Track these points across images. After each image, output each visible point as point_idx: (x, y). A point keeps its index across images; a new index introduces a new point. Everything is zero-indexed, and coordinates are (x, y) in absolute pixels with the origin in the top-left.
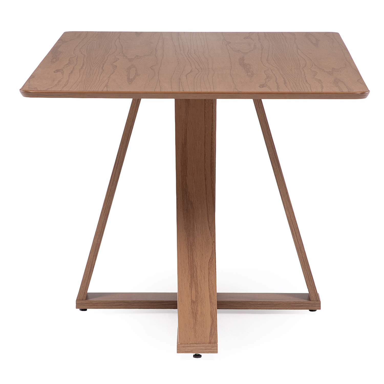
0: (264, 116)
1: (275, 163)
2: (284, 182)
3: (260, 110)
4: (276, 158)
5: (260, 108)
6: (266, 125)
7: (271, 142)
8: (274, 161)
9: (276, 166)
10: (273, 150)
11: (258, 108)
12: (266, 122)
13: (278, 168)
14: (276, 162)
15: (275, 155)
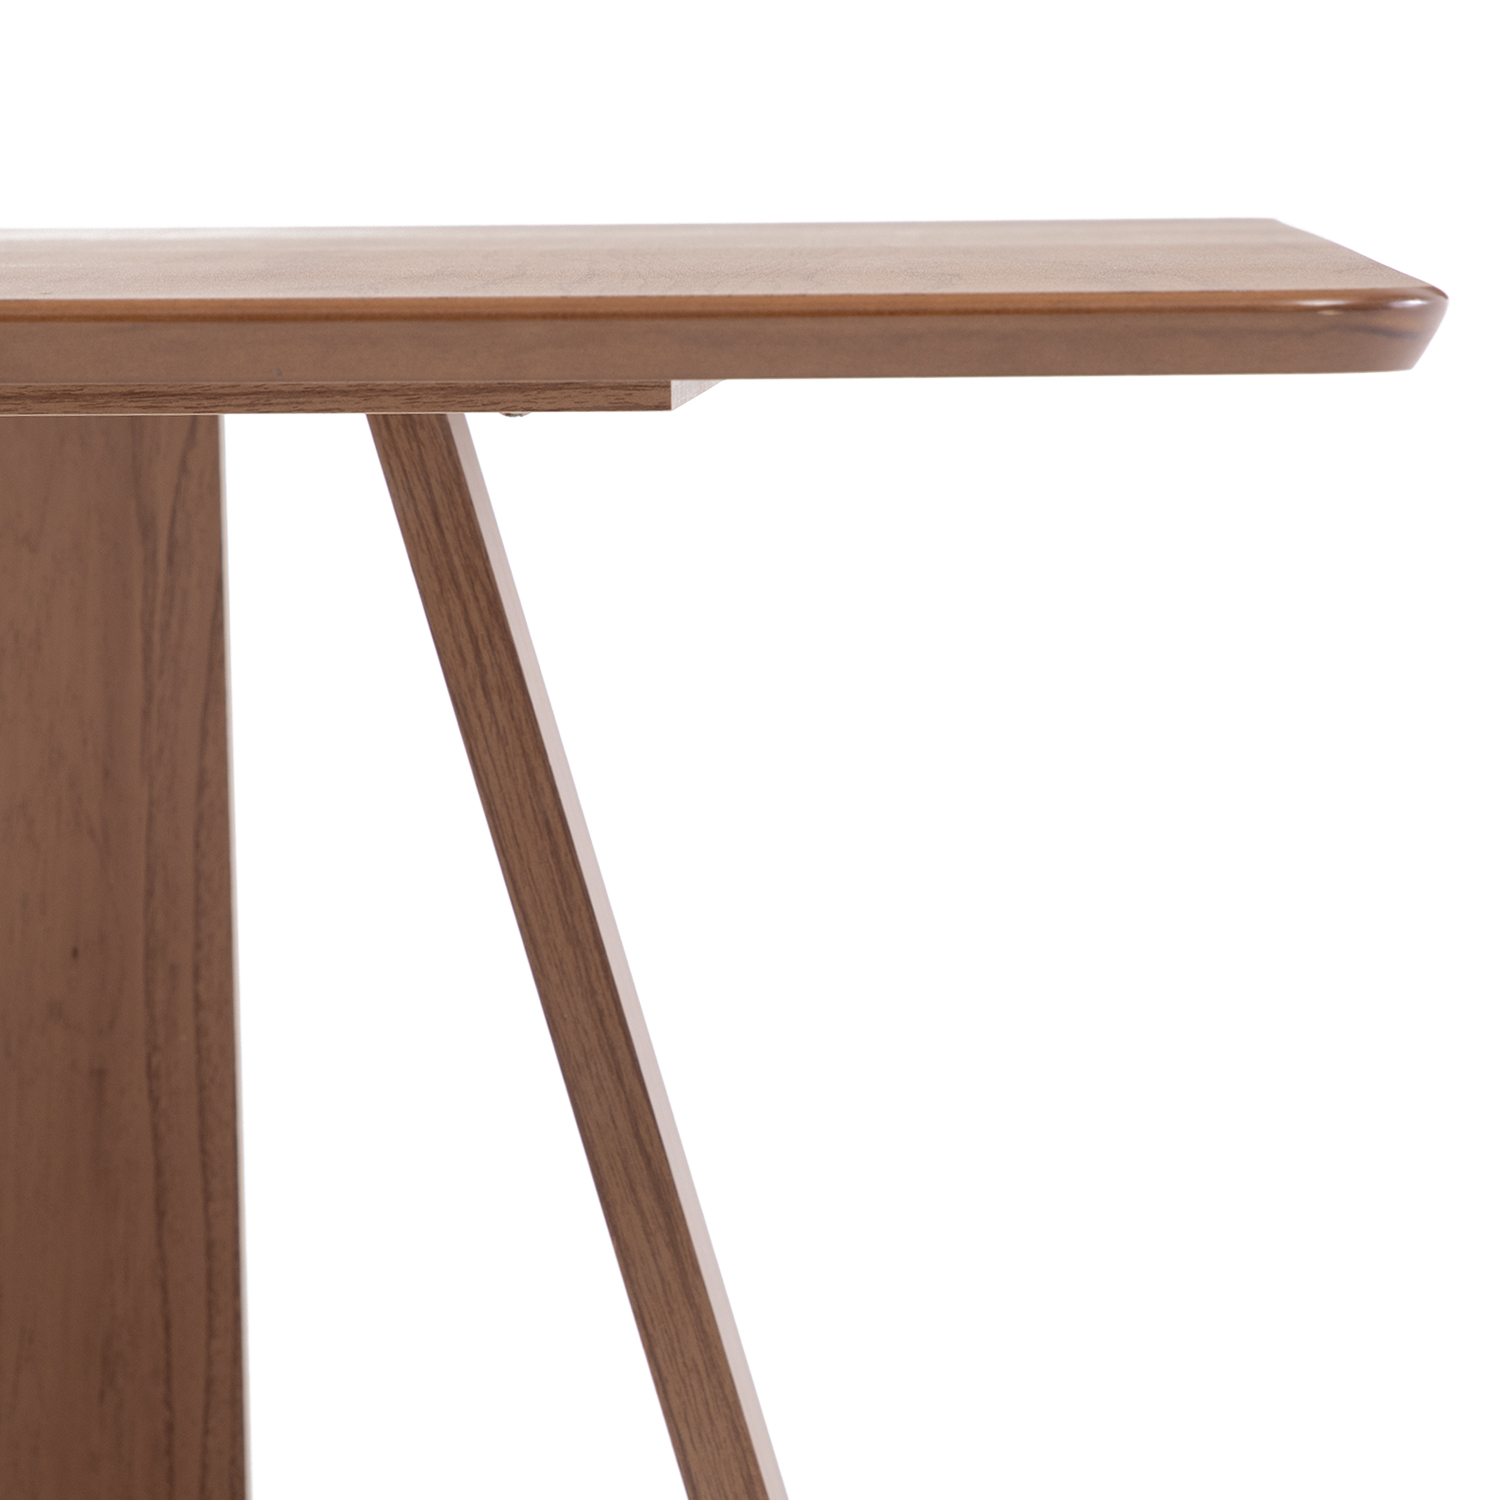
0: (531, 772)
1: (638, 1204)
2: (721, 1385)
3: (493, 712)
4: (648, 1160)
5: (495, 697)
6: (555, 853)
7: (601, 1013)
8: (633, 1191)
9: (648, 1235)
10: (620, 1078)
11: (479, 692)
12: (547, 823)
13: (666, 1256)
14: (647, 1200)
15: (637, 1135)
